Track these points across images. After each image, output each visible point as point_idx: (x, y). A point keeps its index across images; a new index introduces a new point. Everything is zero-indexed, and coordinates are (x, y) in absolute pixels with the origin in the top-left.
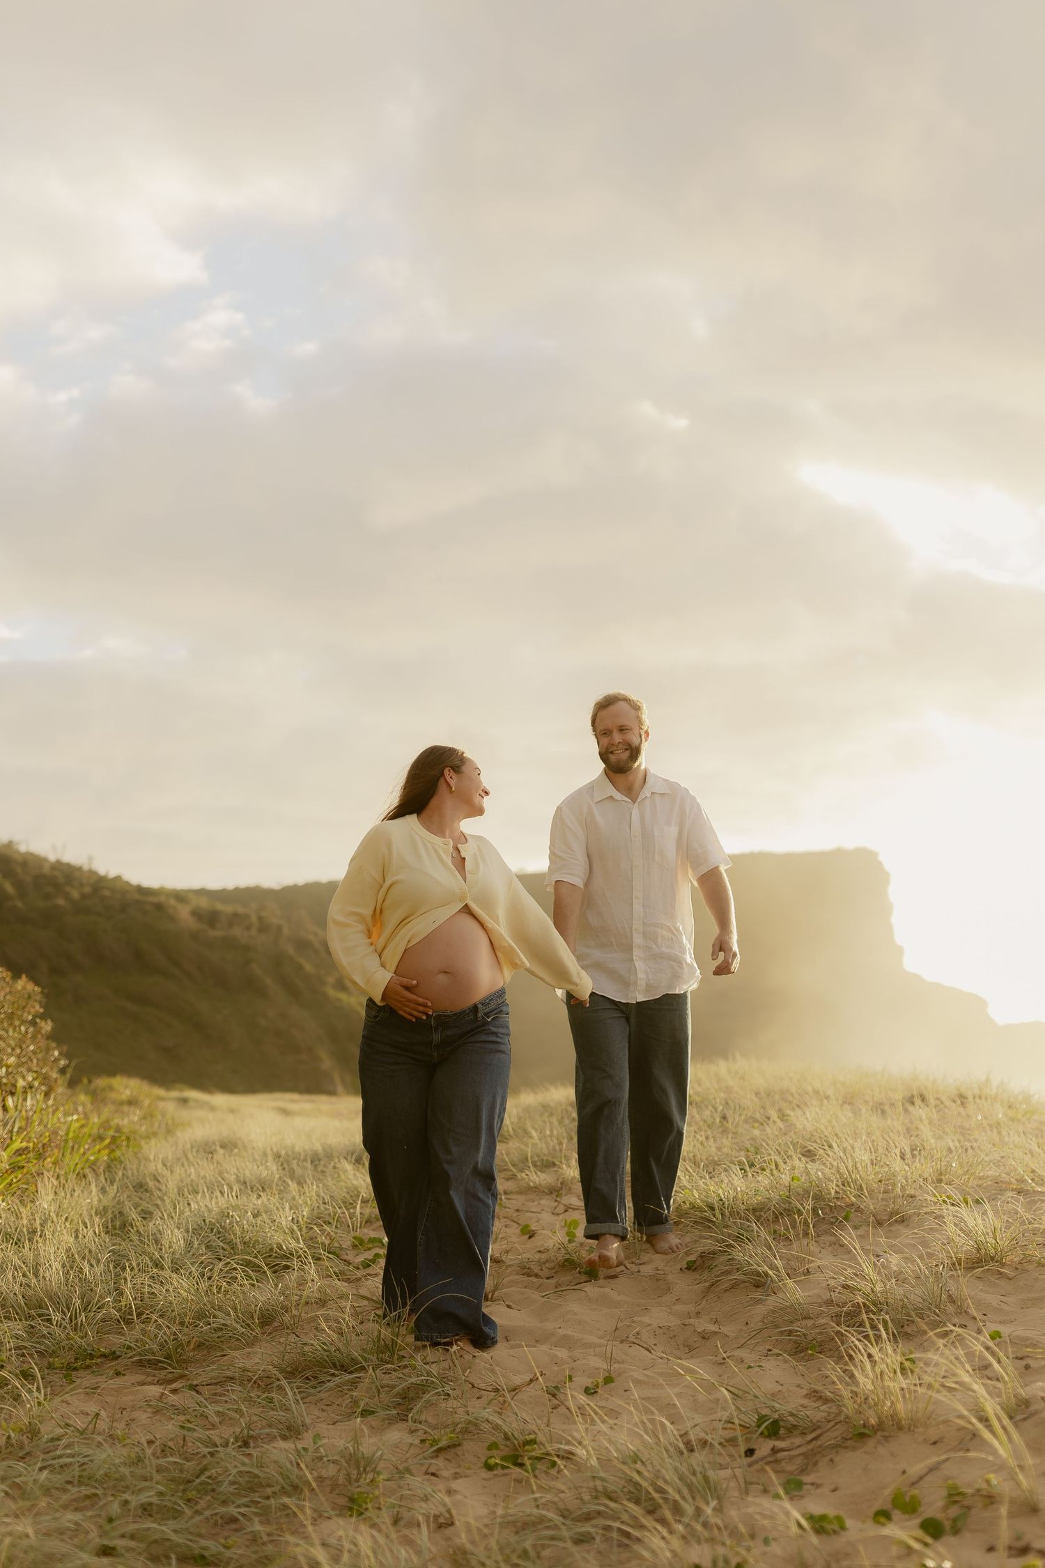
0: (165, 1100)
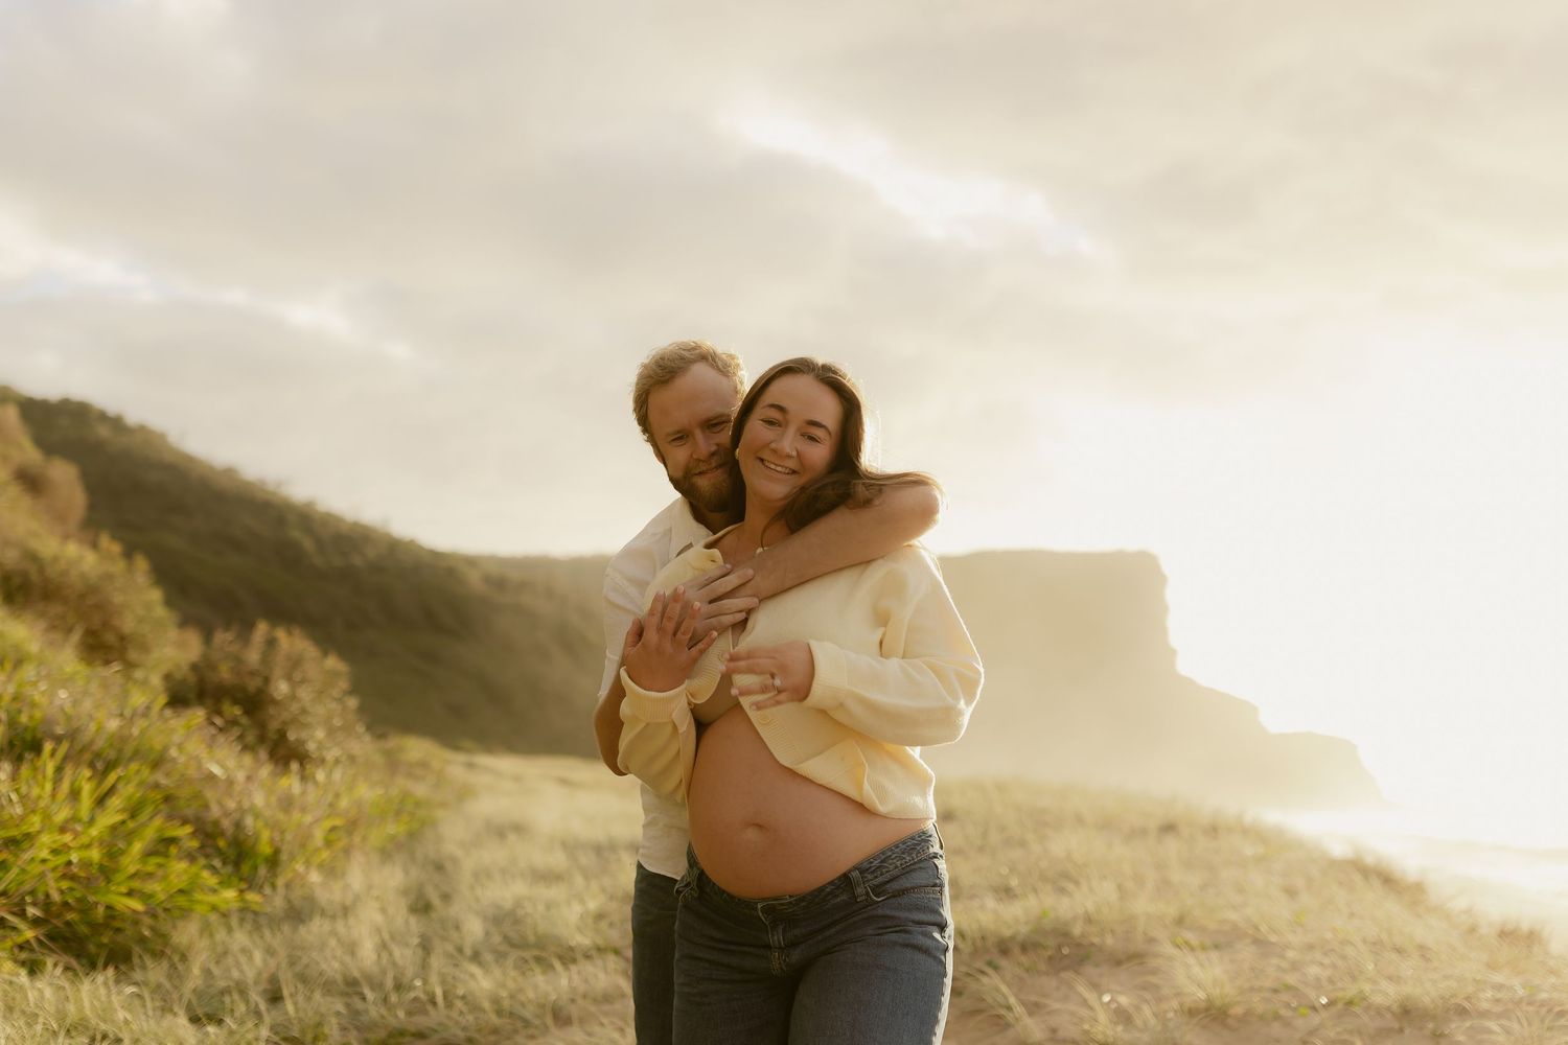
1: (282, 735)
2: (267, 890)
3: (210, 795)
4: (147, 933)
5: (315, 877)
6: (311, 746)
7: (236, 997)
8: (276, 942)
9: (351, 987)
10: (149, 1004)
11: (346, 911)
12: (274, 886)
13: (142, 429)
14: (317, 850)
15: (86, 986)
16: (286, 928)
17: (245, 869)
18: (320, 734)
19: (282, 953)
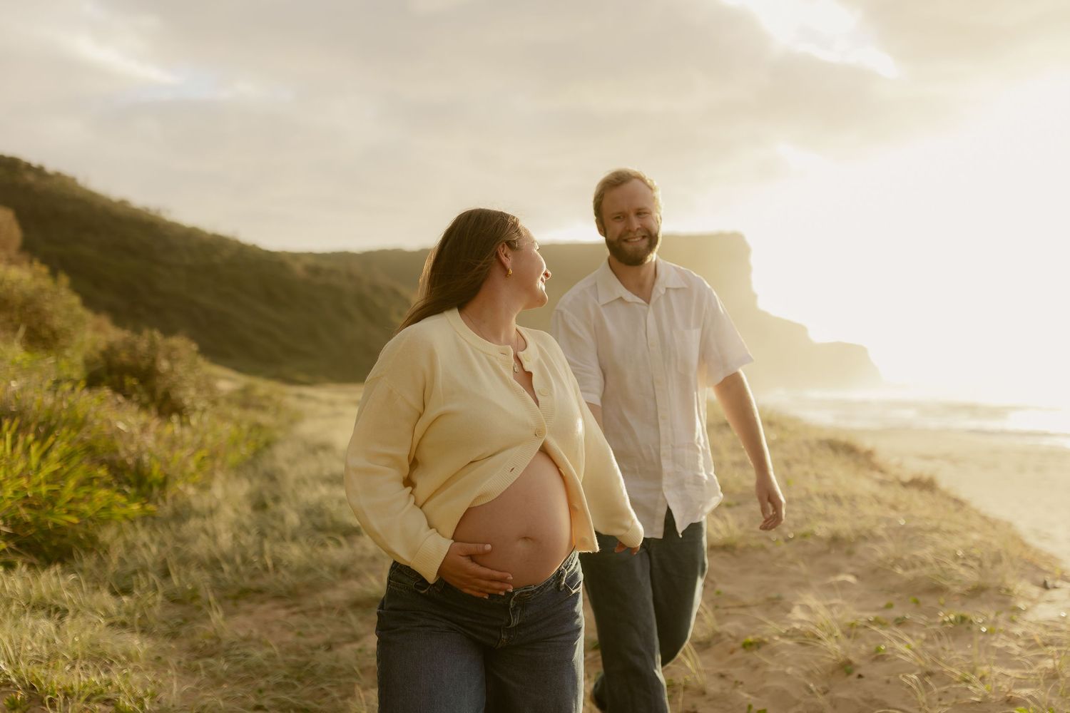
0: (289, 395)
1: (167, 395)
2: (161, 502)
3: (119, 444)
4: (82, 536)
5: (191, 491)
6: (187, 402)
7: (140, 576)
8: (167, 536)
9: (214, 564)
10: (84, 586)
11: (212, 512)
12: (164, 499)
13: (58, 175)
14: (193, 474)
15: (44, 576)
16: (173, 525)
17: (145, 489)
18: (192, 392)
19: (170, 543)
